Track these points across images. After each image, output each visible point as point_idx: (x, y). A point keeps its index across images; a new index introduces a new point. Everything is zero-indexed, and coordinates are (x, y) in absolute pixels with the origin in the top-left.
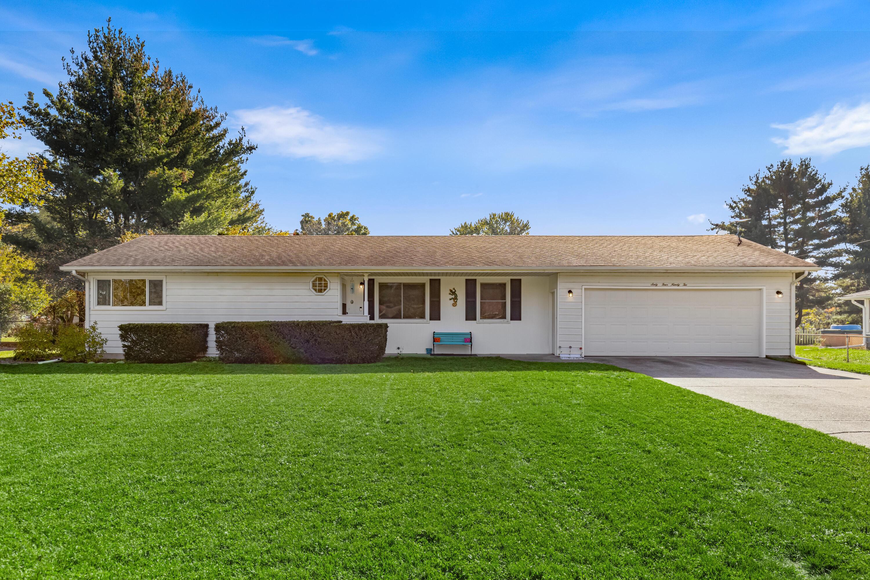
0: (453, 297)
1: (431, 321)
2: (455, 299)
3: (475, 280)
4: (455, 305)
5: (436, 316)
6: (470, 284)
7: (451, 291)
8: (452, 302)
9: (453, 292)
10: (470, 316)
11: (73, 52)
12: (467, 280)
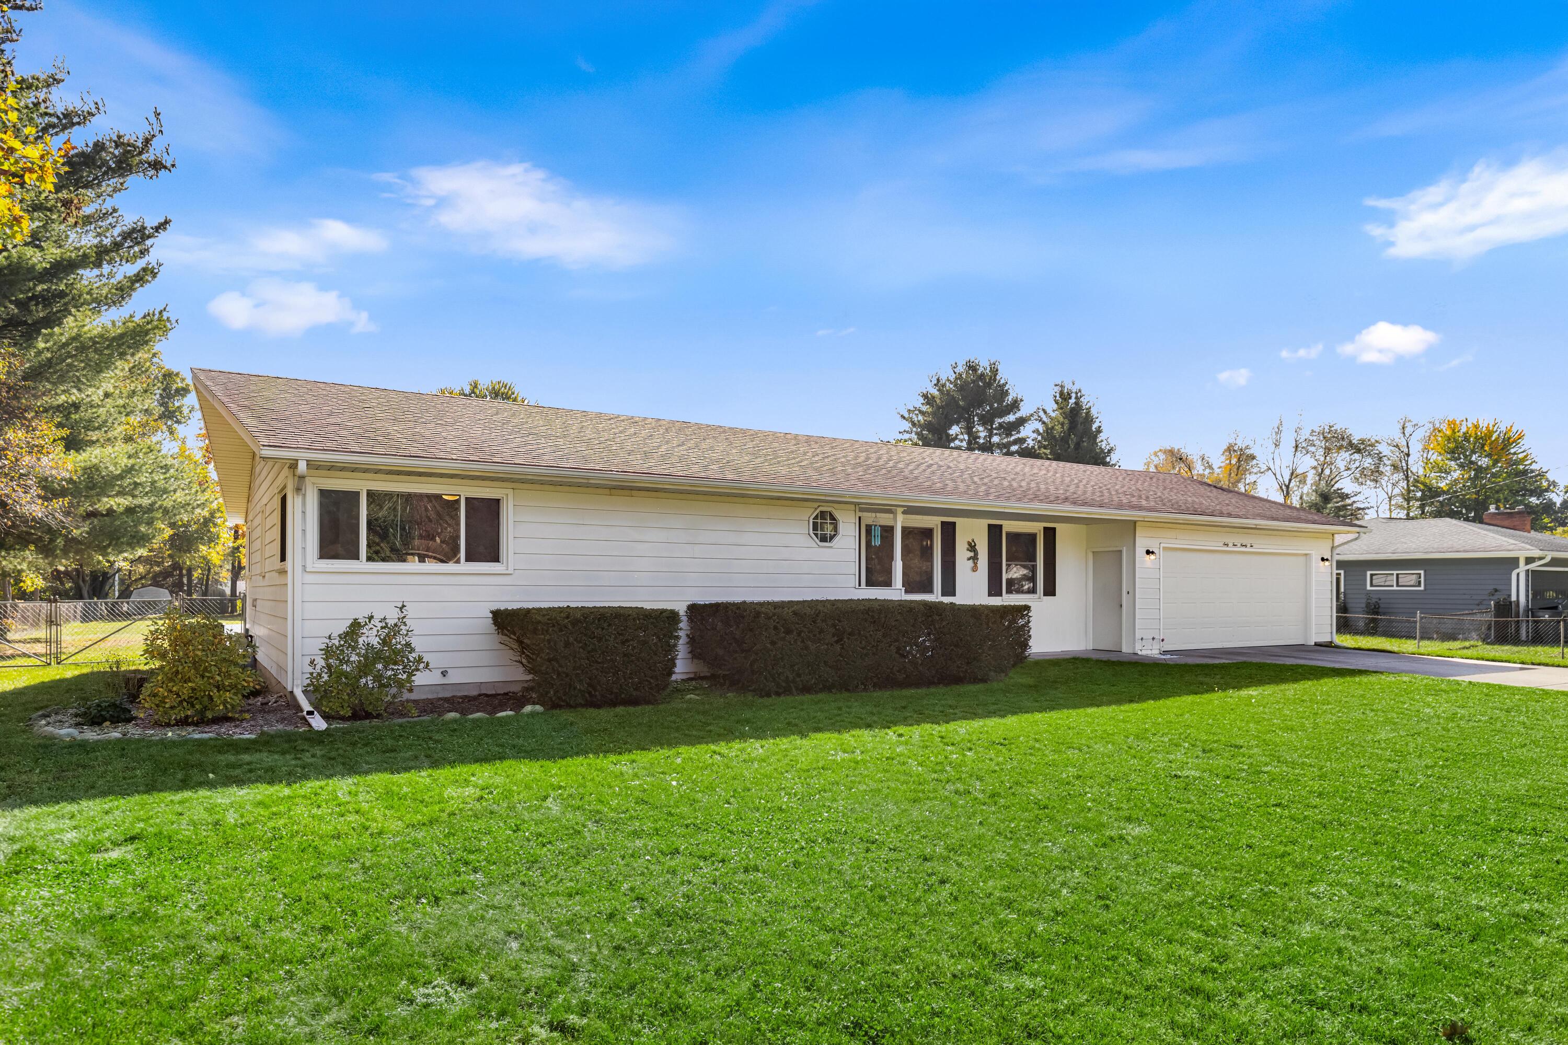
0: (972, 554)
2: (975, 558)
3: (1001, 526)
4: (975, 569)
5: (949, 589)
6: (994, 532)
7: (969, 544)
8: (971, 563)
9: (972, 547)
10: (994, 587)
12: (990, 526)
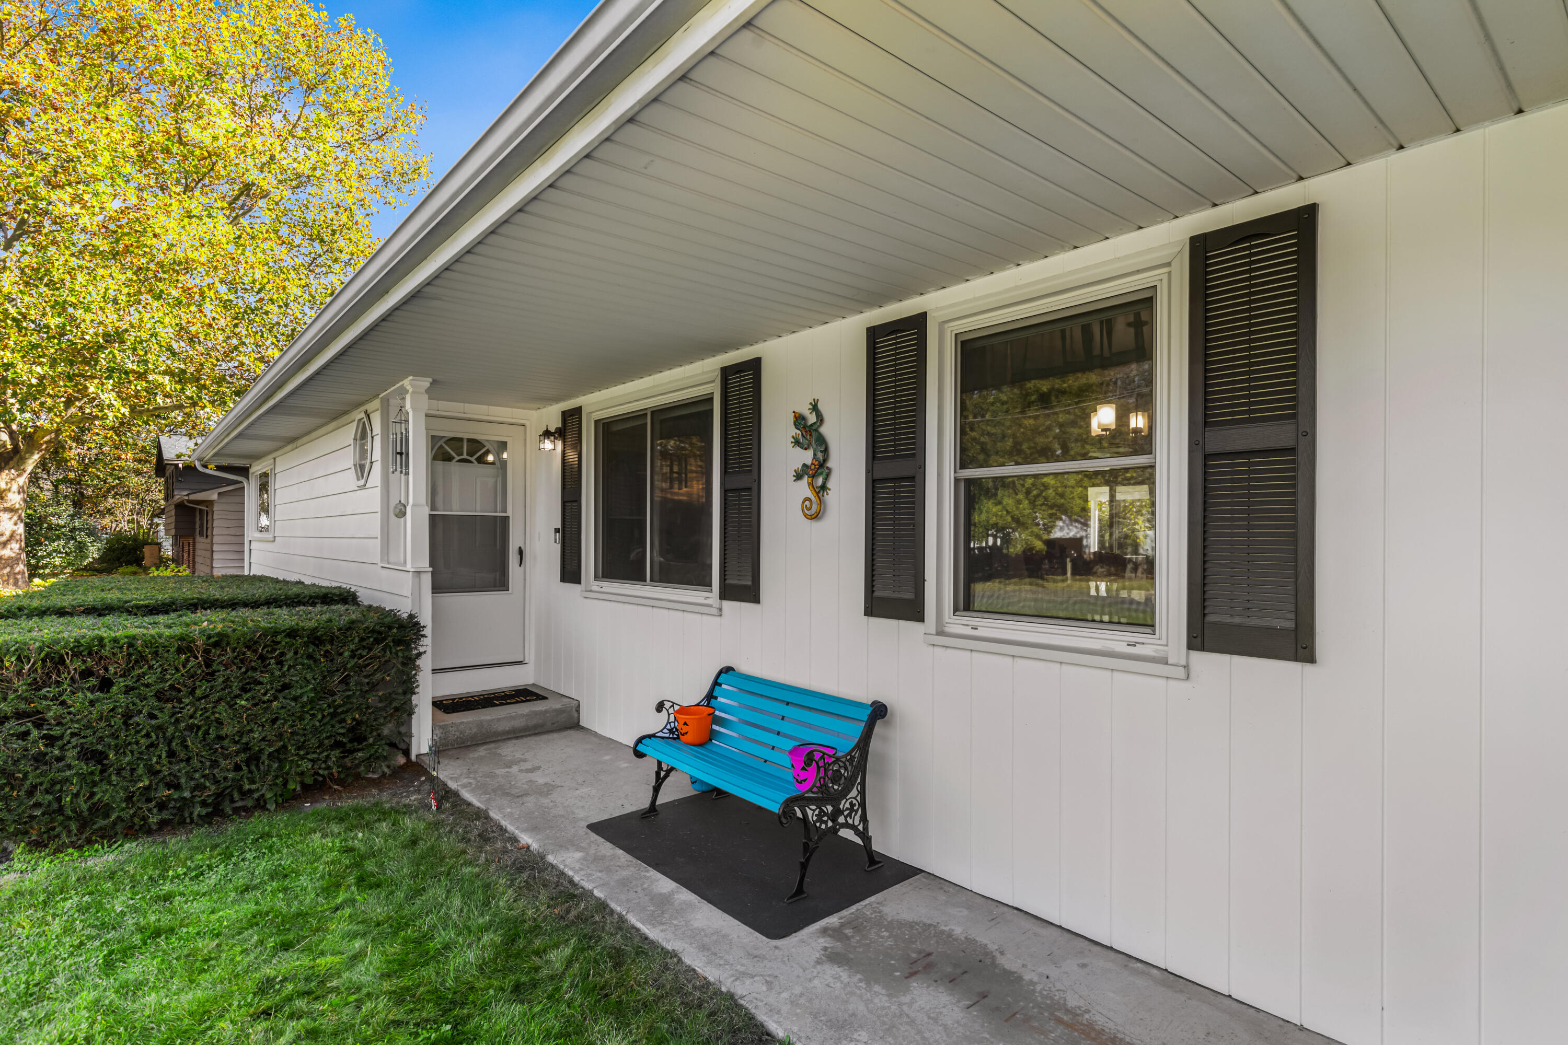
0: (807, 457)
1: (727, 606)
7: (799, 420)
8: (803, 489)
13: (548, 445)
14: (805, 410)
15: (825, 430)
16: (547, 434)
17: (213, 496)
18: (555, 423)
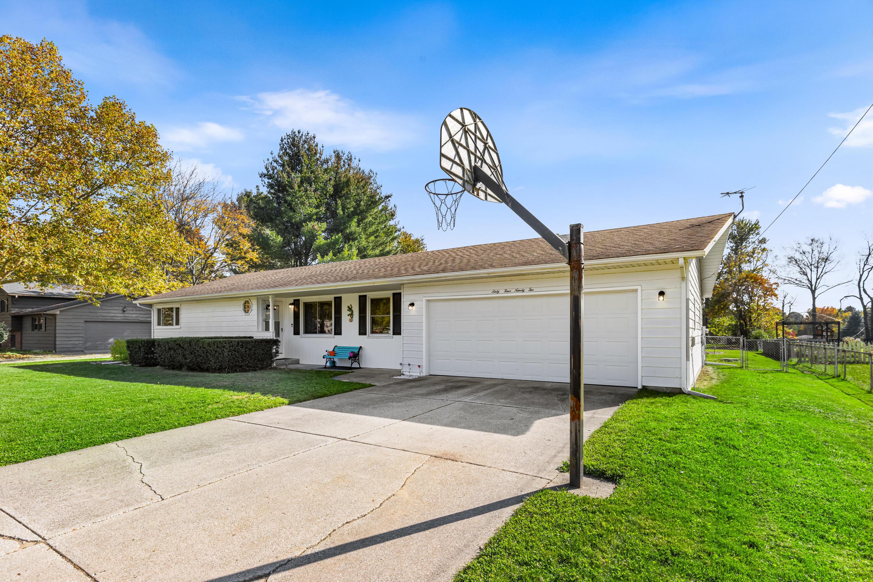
0: (350, 313)
1: (336, 336)
2: (351, 315)
3: (366, 296)
4: (351, 321)
5: (338, 331)
6: (362, 300)
7: (348, 307)
8: (349, 317)
9: (350, 309)
10: (362, 332)
11: (272, 154)
12: (360, 296)
13: (290, 306)
14: (349, 305)
15: (353, 309)
16: (290, 304)
17: (58, 312)
18: (292, 302)
